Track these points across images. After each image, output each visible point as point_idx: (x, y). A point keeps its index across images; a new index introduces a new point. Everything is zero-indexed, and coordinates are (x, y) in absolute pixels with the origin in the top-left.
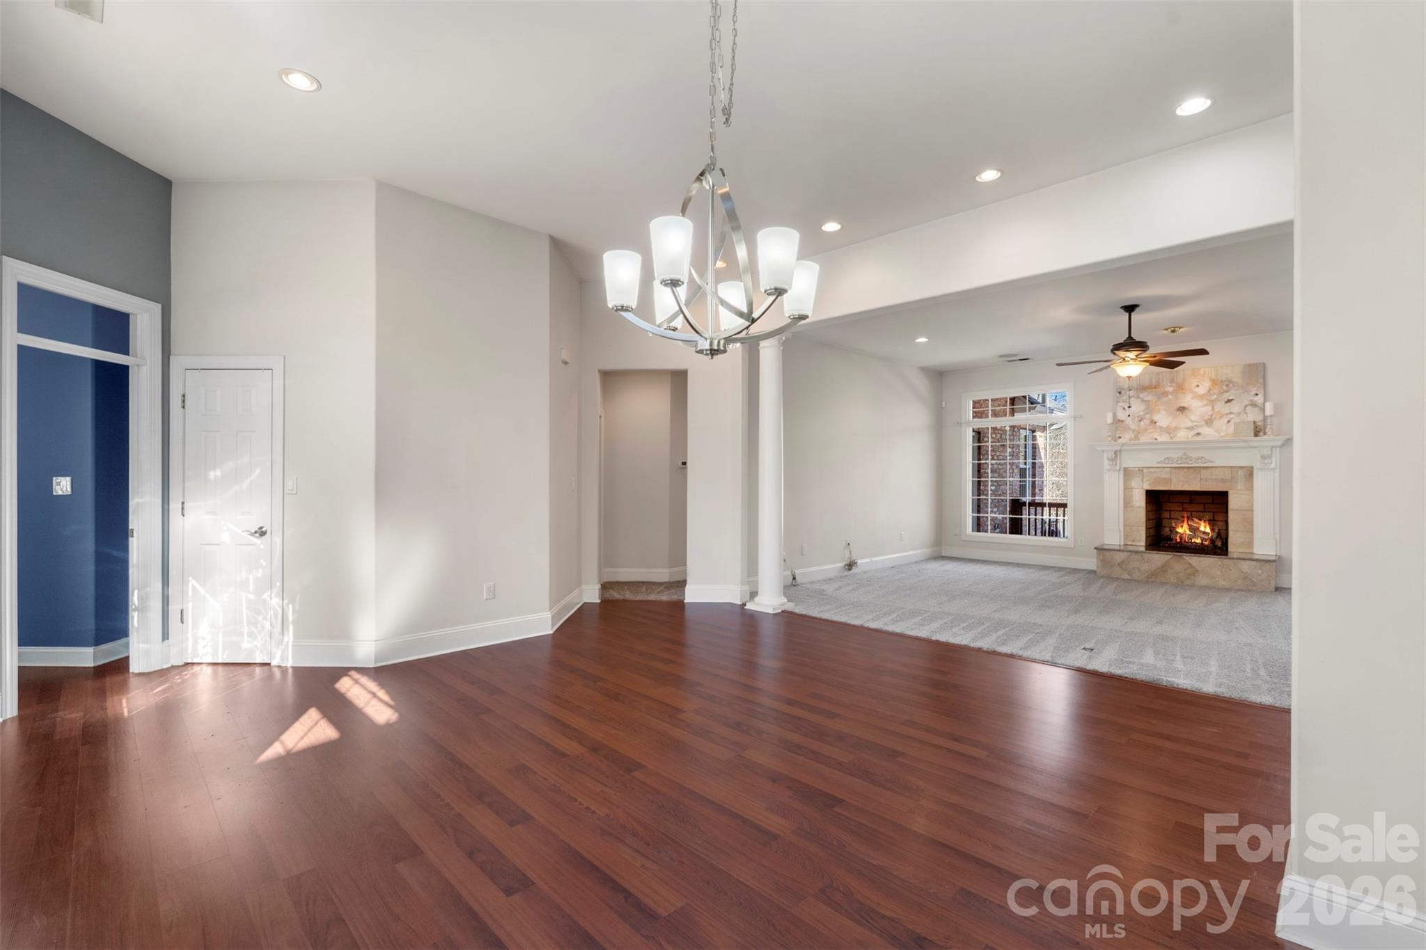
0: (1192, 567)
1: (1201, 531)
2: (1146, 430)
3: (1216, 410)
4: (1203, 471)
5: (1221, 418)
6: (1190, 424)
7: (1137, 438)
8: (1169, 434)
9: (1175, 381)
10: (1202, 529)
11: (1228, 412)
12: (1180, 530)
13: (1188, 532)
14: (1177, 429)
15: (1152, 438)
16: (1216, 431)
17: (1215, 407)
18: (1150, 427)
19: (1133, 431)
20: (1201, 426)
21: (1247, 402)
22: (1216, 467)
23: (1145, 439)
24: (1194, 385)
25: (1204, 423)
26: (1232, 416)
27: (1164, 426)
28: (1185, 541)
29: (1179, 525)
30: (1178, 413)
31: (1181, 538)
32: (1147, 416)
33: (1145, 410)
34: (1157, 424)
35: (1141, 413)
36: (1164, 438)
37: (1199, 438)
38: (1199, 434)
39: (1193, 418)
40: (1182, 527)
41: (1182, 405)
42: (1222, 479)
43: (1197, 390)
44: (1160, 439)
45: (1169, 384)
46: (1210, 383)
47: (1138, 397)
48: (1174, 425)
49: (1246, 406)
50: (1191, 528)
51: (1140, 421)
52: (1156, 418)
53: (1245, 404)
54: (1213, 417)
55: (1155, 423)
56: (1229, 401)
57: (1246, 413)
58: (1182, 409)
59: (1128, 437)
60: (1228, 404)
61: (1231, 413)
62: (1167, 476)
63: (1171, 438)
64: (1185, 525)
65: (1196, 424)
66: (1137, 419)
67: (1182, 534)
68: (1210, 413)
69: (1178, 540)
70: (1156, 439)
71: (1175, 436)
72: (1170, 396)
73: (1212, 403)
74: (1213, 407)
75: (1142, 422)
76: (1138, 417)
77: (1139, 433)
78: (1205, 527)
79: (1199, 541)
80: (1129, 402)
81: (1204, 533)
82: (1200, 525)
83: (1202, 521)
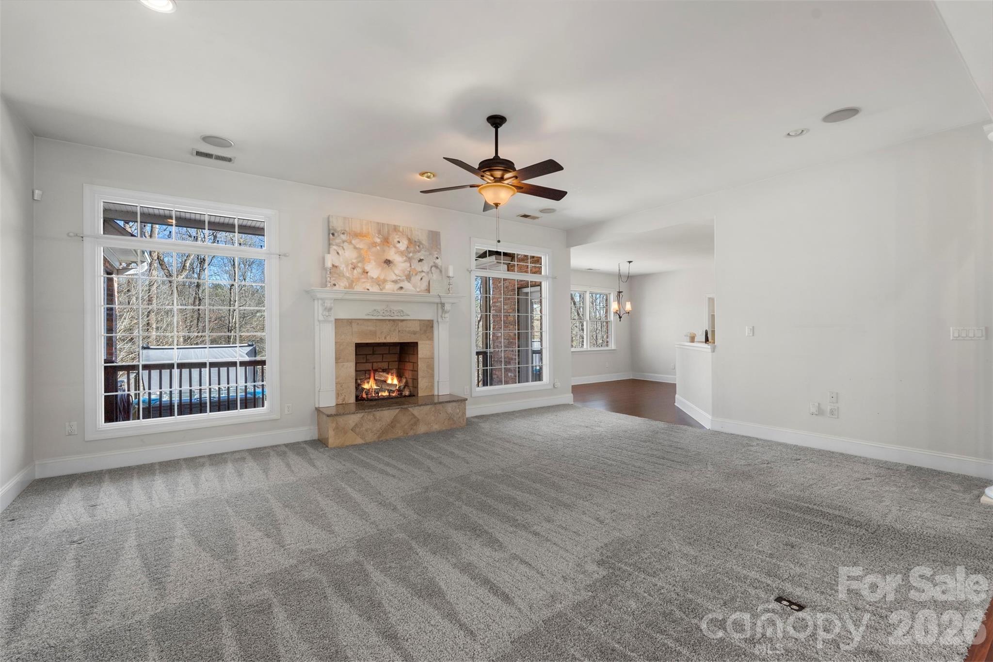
1: (388, 384)
2: (358, 279)
3: (413, 267)
4: (400, 324)
5: (416, 274)
6: (394, 278)
7: (351, 286)
8: (379, 285)
9: (382, 233)
10: (389, 381)
11: (420, 270)
13: (375, 387)
14: (385, 281)
15: (364, 288)
16: (413, 287)
17: (412, 264)
18: (363, 276)
19: (348, 278)
20: (403, 281)
21: (432, 264)
22: (410, 320)
23: (358, 288)
24: (396, 240)
25: (404, 278)
26: (423, 274)
27: (375, 277)
28: (372, 396)
29: (366, 381)
30: (385, 265)
32: (360, 265)
33: (356, 258)
34: (369, 274)
35: (354, 261)
36: (375, 289)
37: (402, 292)
38: (401, 288)
39: (397, 272)
40: (368, 382)
41: (389, 258)
42: (414, 331)
43: (398, 245)
44: (371, 290)
45: (377, 235)
46: (407, 241)
47: (350, 243)
48: (382, 277)
49: (432, 267)
51: (354, 269)
52: (368, 268)
53: (430, 265)
54: (411, 273)
55: (367, 273)
56: (421, 260)
57: (432, 273)
58: (388, 262)
59: (342, 285)
60: (420, 263)
61: (423, 271)
62: (372, 328)
63: (381, 290)
64: (372, 381)
65: (399, 278)
66: (350, 266)
67: (369, 390)
68: (409, 269)
69: (365, 394)
70: (368, 290)
71: (384, 288)
72: (378, 247)
73: (409, 260)
74: (410, 264)
75: (355, 271)
76: (352, 264)
77: (353, 281)
78: (392, 379)
79: (386, 394)
80: (343, 247)
81: (391, 385)
82: (387, 378)
83: (390, 374)
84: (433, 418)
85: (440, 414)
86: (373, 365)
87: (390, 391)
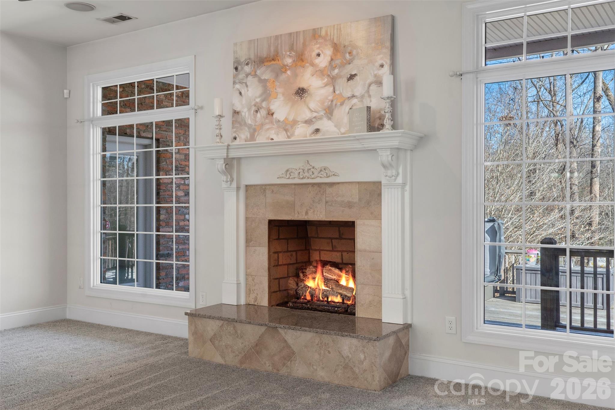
0: (288, 346)
1: (342, 287)
2: (262, 125)
3: (337, 92)
4: (329, 190)
5: (342, 104)
6: (308, 115)
7: (252, 137)
8: (286, 130)
9: (295, 49)
10: (343, 282)
11: (349, 94)
12: (311, 283)
13: (323, 287)
14: (295, 122)
15: (268, 138)
16: (336, 126)
17: (337, 88)
18: (267, 121)
19: (250, 127)
20: (320, 118)
21: (371, 79)
22: (338, 183)
23: (261, 139)
24: (314, 54)
25: (322, 113)
26: (355, 101)
27: (282, 120)
28: (319, 300)
29: (310, 276)
30: (297, 98)
31: (312, 296)
32: (264, 104)
33: (261, 96)
34: (274, 116)
35: (258, 100)
36: (281, 137)
37: (318, 136)
38: (317, 131)
39: (312, 105)
40: (314, 279)
41: (304, 85)
42: (349, 202)
43: (318, 61)
44: (276, 139)
45: (288, 53)
46: (332, 49)
47: (255, 75)
48: (291, 118)
49: (370, 85)
50: (327, 281)
51: (257, 112)
52: (274, 107)
53: (368, 82)
54: (334, 103)
55: (272, 114)
56: (352, 77)
57: (370, 96)
58: (301, 92)
59: (243, 136)
60: (351, 82)
61: (353, 96)
62: (289, 198)
63: (289, 137)
64: (318, 276)
65: (315, 114)
66: (254, 109)
67: (314, 290)
68: (330, 98)
69: (309, 298)
70: (272, 139)
71: (292, 135)
72: (289, 72)
73: (333, 80)
74: (334, 88)
75: (259, 115)
76: (255, 106)
77: (255, 130)
78: (347, 280)
79: (338, 299)
80: (246, 83)
81: (346, 288)
82: (340, 276)
83: (344, 271)
84: (317, 356)
85: (329, 352)
86: (342, 255)
87: (344, 297)
